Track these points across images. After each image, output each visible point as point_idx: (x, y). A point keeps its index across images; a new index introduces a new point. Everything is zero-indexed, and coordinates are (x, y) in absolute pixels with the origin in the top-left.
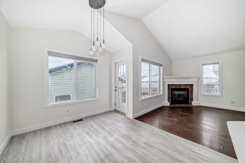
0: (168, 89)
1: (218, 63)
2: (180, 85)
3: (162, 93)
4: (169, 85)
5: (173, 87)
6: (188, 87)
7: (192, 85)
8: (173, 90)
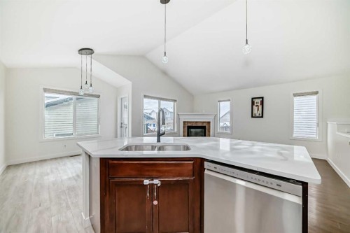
0: (184, 127)
1: (229, 100)
2: (196, 122)
3: (176, 130)
4: (184, 122)
5: (189, 125)
6: (205, 125)
7: (209, 123)
8: (189, 128)
